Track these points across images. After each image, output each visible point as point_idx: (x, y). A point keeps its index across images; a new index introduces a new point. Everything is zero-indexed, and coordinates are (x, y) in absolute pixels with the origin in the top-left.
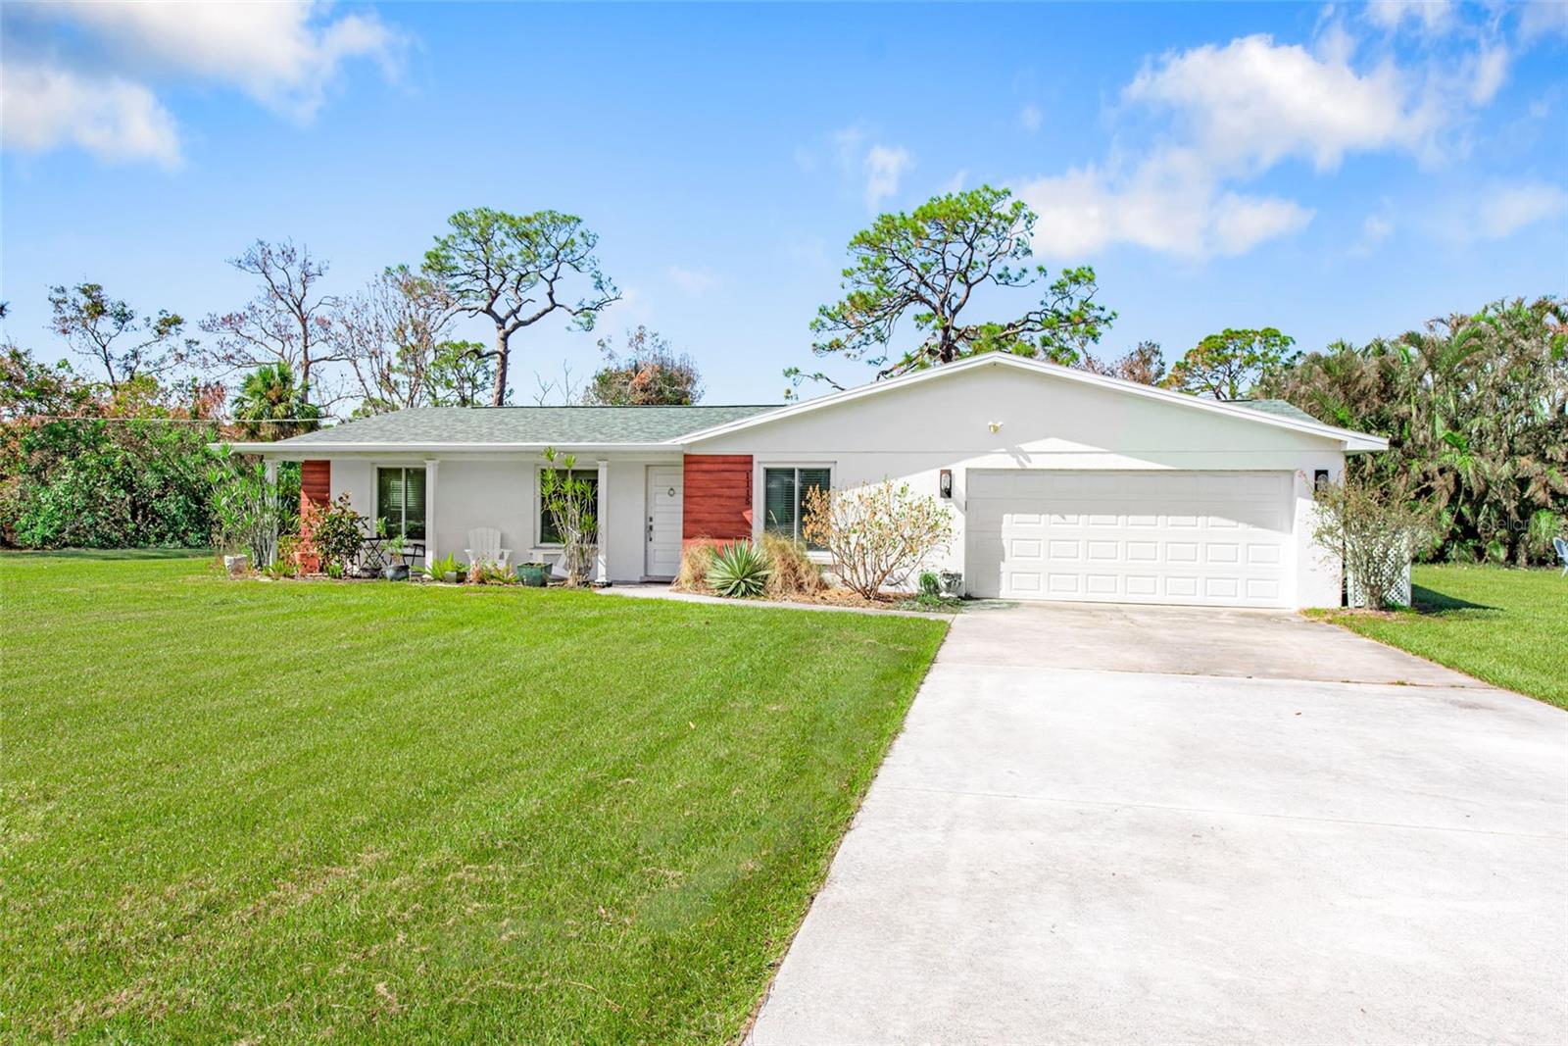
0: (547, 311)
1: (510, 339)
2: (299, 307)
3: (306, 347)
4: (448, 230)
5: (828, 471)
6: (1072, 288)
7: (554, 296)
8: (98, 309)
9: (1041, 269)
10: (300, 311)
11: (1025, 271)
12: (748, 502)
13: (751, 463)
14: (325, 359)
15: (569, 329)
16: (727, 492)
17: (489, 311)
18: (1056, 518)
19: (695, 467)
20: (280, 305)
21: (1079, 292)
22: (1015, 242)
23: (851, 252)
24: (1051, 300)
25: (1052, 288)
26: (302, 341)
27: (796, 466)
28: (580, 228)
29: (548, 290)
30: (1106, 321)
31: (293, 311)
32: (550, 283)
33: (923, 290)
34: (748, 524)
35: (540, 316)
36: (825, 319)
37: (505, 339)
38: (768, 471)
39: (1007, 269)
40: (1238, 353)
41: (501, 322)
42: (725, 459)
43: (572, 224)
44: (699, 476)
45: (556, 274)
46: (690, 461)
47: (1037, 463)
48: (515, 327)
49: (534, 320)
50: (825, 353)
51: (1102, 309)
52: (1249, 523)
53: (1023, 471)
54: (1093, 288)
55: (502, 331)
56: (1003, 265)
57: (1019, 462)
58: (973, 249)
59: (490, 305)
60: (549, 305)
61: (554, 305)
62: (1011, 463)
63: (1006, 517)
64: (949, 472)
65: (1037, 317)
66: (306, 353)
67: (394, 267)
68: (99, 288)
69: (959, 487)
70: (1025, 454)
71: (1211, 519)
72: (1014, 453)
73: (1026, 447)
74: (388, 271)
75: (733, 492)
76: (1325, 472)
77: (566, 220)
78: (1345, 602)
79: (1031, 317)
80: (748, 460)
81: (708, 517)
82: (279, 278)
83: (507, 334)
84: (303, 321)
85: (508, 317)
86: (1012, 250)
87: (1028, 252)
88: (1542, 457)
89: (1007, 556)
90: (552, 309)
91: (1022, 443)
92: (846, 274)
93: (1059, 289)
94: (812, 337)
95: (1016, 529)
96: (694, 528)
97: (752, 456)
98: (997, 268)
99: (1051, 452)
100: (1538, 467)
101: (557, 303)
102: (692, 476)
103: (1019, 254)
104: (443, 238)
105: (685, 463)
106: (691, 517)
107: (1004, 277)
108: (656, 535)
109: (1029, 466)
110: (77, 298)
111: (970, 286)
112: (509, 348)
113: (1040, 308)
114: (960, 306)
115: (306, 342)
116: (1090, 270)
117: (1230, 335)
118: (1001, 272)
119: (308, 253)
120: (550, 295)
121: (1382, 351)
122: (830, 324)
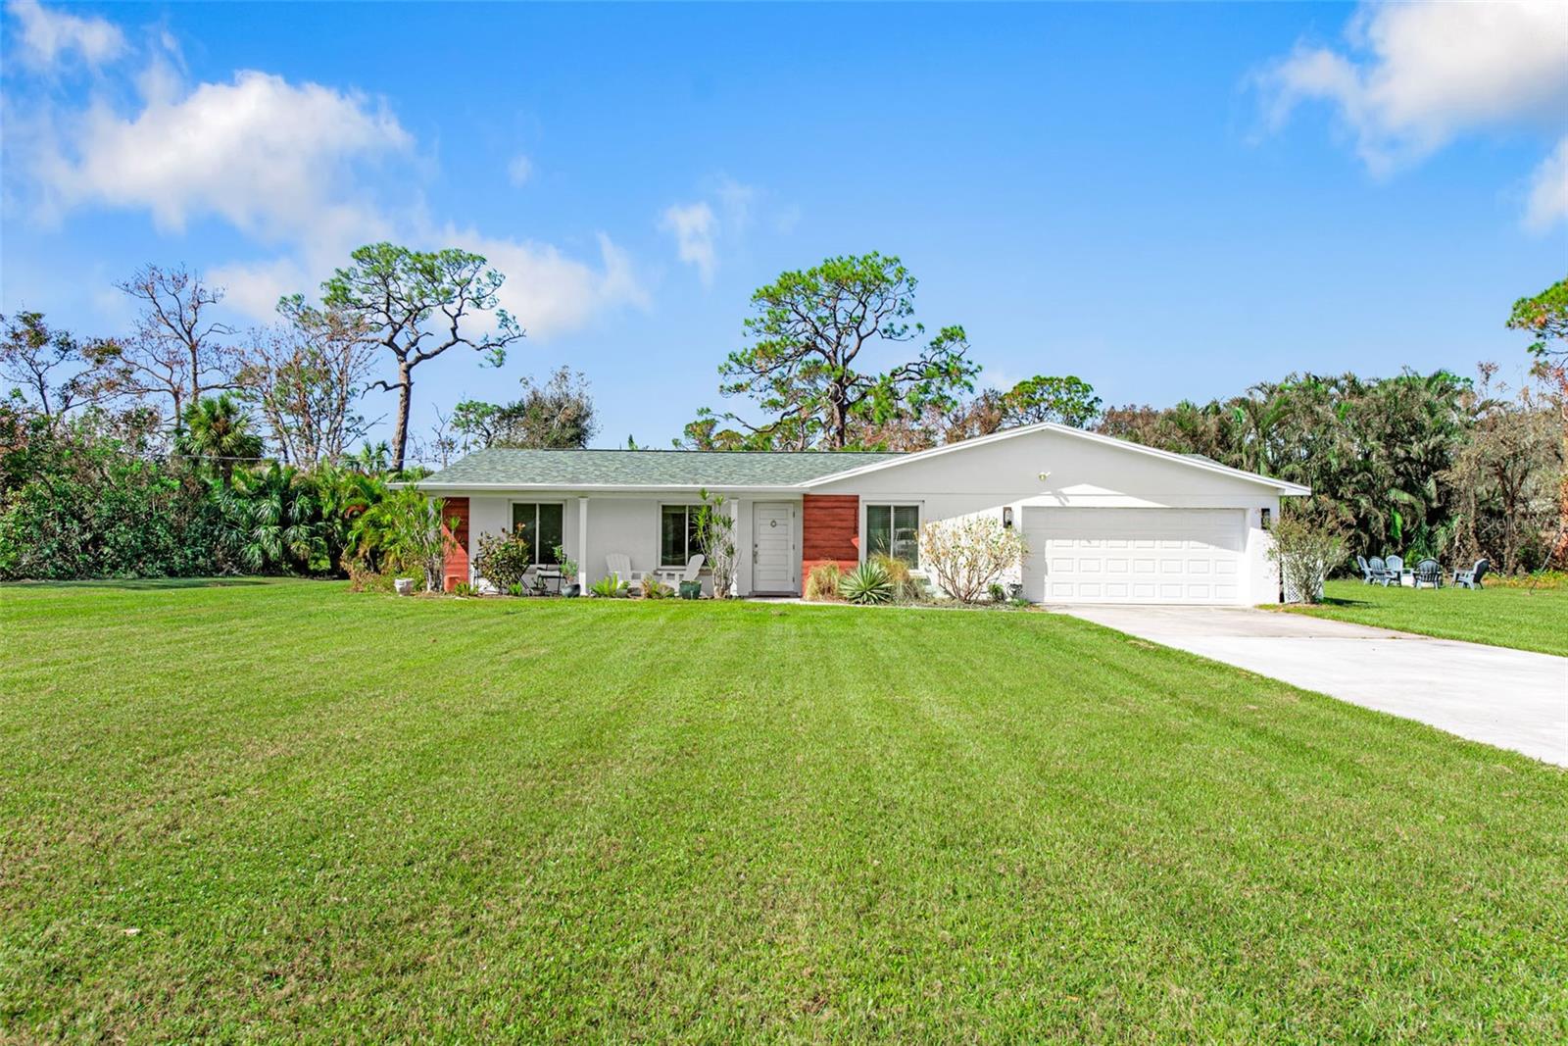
0: (448, 345)
1: (412, 371)
2: (189, 333)
3: (195, 374)
4: (348, 263)
5: (917, 508)
6: (946, 344)
7: (457, 331)
8: (39, 338)
9: (920, 326)
10: (190, 338)
11: (906, 327)
12: (856, 531)
13: (857, 501)
14: (216, 387)
15: (481, 365)
16: (839, 524)
17: (390, 344)
18: (1084, 542)
19: (812, 504)
20: (165, 330)
21: (954, 348)
22: (899, 302)
23: (754, 304)
24: (929, 354)
25: (932, 344)
26: (191, 368)
27: (892, 504)
28: (484, 269)
29: (452, 325)
30: (972, 373)
31: (182, 338)
32: (454, 318)
33: (819, 340)
34: (856, 549)
35: (442, 349)
36: (733, 364)
37: (407, 372)
38: (869, 508)
39: (891, 325)
40: (1046, 396)
41: (402, 354)
42: (837, 498)
43: (477, 262)
44: (816, 511)
45: (460, 310)
46: (808, 499)
47: (1073, 502)
48: (418, 360)
49: (436, 353)
50: (730, 394)
51: (970, 363)
52: (1217, 545)
53: (1064, 509)
54: (964, 345)
55: (404, 364)
56: (889, 322)
57: (1061, 501)
58: (865, 307)
59: (392, 338)
60: (451, 339)
61: (457, 340)
62: (1053, 502)
63: (1049, 543)
64: (1010, 509)
65: (916, 368)
66: (195, 380)
67: (290, 297)
68: (40, 316)
69: (1017, 519)
70: (1065, 496)
71: (1192, 543)
72: (1057, 495)
73: (1066, 491)
74: (284, 301)
75: (844, 524)
76: (1268, 510)
77: (473, 258)
78: (1282, 599)
79: (910, 367)
80: (855, 499)
81: (823, 543)
82: (167, 303)
83: (410, 366)
84: (193, 349)
85: (408, 350)
86: (897, 309)
87: (910, 311)
88: (1334, 496)
89: (1050, 572)
90: (454, 343)
91: (1063, 487)
92: (747, 323)
93: (936, 344)
94: (720, 380)
95: (1055, 550)
96: (812, 552)
97: (858, 496)
98: (883, 324)
99: (1083, 495)
100: (1332, 503)
101: (459, 337)
102: (810, 511)
103: (903, 313)
104: (344, 270)
105: (804, 501)
106: (808, 544)
107: (890, 333)
108: (761, 559)
109: (1067, 505)
110: (16, 325)
111: (861, 339)
112: (412, 380)
113: (919, 360)
114: (852, 357)
115: (195, 369)
116: (961, 328)
117: (1040, 382)
118: (887, 327)
119: (199, 279)
120: (454, 330)
121: (1218, 411)
122: (736, 367)
